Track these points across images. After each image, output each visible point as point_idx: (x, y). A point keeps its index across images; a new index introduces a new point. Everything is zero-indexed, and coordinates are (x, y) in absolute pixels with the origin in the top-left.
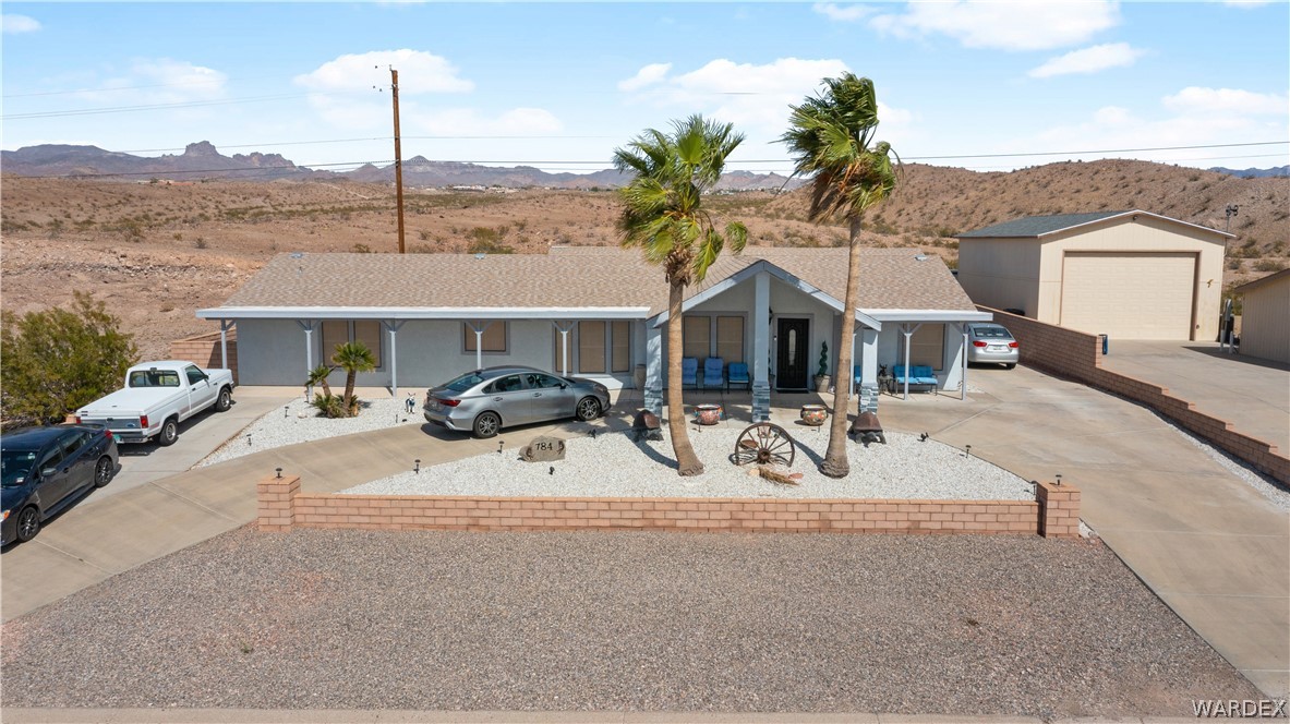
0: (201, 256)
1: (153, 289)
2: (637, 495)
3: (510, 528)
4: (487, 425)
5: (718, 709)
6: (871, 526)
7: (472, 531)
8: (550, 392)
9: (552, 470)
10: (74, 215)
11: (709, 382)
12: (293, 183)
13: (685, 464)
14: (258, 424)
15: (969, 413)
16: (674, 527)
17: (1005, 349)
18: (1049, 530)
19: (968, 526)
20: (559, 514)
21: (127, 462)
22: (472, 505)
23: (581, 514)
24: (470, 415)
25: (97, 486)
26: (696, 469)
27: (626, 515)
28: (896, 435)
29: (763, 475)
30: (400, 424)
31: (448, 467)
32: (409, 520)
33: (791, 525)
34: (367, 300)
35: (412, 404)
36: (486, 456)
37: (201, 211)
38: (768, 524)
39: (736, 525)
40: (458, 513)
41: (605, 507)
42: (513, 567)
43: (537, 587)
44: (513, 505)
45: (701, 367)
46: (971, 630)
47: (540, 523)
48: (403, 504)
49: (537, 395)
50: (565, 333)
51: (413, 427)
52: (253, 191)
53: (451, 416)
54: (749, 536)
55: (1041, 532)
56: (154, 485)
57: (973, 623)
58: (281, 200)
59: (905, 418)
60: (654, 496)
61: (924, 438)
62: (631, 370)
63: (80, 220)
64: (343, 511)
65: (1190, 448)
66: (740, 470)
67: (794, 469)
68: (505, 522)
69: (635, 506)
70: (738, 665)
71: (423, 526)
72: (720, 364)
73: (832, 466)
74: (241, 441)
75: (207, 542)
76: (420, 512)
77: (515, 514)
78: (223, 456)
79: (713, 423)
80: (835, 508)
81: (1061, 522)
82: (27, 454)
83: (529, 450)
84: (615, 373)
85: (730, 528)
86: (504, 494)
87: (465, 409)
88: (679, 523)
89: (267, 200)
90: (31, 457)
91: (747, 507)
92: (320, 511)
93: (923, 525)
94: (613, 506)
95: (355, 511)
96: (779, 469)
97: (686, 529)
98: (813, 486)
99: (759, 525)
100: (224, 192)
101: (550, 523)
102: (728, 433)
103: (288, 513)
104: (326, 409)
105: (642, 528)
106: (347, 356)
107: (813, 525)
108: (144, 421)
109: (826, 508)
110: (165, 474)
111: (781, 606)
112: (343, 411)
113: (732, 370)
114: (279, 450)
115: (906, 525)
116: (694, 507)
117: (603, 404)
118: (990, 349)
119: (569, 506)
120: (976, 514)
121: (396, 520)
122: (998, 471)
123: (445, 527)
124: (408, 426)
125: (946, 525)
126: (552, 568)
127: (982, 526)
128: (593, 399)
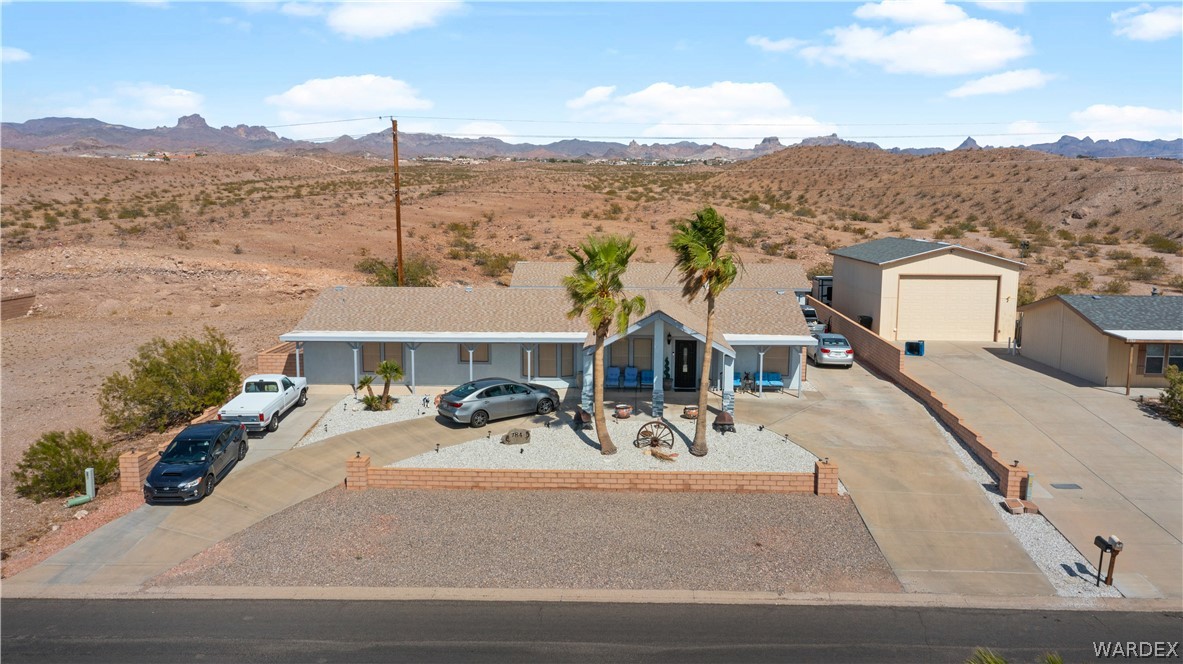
0: (240, 262)
1: (204, 288)
2: (575, 468)
3: (498, 488)
4: (480, 419)
5: (612, 587)
6: (714, 488)
7: (475, 490)
8: (520, 396)
9: (522, 451)
10: (91, 193)
11: (627, 384)
12: (278, 155)
13: (604, 447)
14: (328, 416)
15: (800, 408)
16: (596, 488)
17: (843, 355)
18: (819, 491)
19: (773, 488)
20: (527, 480)
21: (251, 443)
22: (475, 474)
23: (540, 480)
24: (469, 413)
25: (239, 459)
26: (612, 450)
27: (567, 481)
28: (743, 426)
29: (654, 454)
30: (421, 416)
31: (456, 448)
32: (437, 483)
33: (666, 487)
34: (393, 326)
35: (427, 401)
36: (480, 440)
37: (202, 189)
38: (653, 486)
39: (633, 487)
40: (466, 479)
41: (555, 476)
42: (501, 512)
43: (515, 524)
44: (499, 475)
45: (622, 373)
46: (757, 549)
47: (516, 485)
48: (434, 473)
49: (512, 399)
50: (529, 352)
51: (428, 418)
52: (244, 165)
53: (457, 413)
54: (641, 494)
55: (816, 492)
56: (273, 459)
57: (759, 545)
58: (269, 174)
59: (753, 413)
60: (586, 469)
61: (761, 429)
62: (574, 376)
63: (98, 197)
64: (396, 478)
65: (938, 435)
66: (639, 451)
67: (673, 451)
68: (495, 485)
69: (573, 476)
70: (624, 566)
71: (446, 487)
72: (635, 371)
73: (696, 448)
74: (320, 429)
75: (317, 496)
76: (443, 479)
77: (501, 480)
78: (311, 439)
79: (627, 417)
80: (692, 477)
81: (827, 486)
82: (204, 442)
83: (507, 437)
84: (563, 377)
85: (630, 489)
86: (493, 467)
87: (466, 409)
88: (599, 486)
89: (257, 174)
90: (206, 444)
91: (640, 476)
92: (383, 477)
93: (745, 487)
94: (560, 475)
95: (404, 478)
96: (664, 450)
97: (603, 489)
98: (684, 462)
99: (647, 487)
100: (217, 166)
101: (522, 485)
102: (637, 422)
103: (364, 479)
104: (371, 405)
105: (577, 489)
106: (385, 371)
107: (680, 487)
108: (261, 417)
109: (688, 477)
110: (279, 452)
111: (653, 535)
112: (382, 406)
113: (643, 376)
114: (346, 435)
115: (735, 487)
116: (608, 476)
117: (555, 402)
118: (832, 355)
119: (533, 475)
120: (777, 481)
121: (429, 483)
122: (803, 451)
123: (459, 487)
124: (427, 418)
125: (759, 488)
126: (523, 513)
127: (781, 489)
128: (547, 400)
